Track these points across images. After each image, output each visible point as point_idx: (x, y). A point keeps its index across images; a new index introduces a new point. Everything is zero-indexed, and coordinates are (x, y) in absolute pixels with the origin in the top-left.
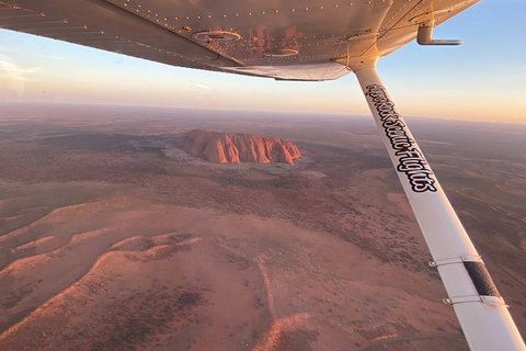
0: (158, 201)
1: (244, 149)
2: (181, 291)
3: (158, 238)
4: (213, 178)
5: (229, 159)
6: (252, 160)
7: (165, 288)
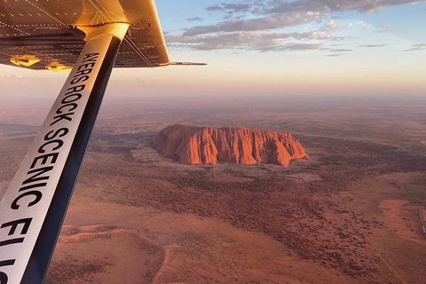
0: (101, 200)
1: (225, 146)
2: (88, 264)
3: (86, 228)
4: (171, 180)
5: (203, 159)
6: (233, 161)
7: (76, 260)
